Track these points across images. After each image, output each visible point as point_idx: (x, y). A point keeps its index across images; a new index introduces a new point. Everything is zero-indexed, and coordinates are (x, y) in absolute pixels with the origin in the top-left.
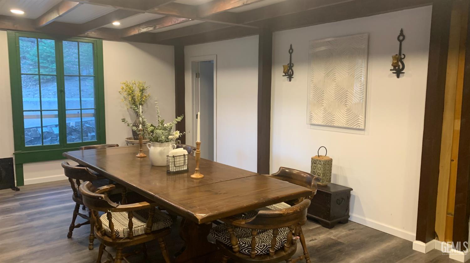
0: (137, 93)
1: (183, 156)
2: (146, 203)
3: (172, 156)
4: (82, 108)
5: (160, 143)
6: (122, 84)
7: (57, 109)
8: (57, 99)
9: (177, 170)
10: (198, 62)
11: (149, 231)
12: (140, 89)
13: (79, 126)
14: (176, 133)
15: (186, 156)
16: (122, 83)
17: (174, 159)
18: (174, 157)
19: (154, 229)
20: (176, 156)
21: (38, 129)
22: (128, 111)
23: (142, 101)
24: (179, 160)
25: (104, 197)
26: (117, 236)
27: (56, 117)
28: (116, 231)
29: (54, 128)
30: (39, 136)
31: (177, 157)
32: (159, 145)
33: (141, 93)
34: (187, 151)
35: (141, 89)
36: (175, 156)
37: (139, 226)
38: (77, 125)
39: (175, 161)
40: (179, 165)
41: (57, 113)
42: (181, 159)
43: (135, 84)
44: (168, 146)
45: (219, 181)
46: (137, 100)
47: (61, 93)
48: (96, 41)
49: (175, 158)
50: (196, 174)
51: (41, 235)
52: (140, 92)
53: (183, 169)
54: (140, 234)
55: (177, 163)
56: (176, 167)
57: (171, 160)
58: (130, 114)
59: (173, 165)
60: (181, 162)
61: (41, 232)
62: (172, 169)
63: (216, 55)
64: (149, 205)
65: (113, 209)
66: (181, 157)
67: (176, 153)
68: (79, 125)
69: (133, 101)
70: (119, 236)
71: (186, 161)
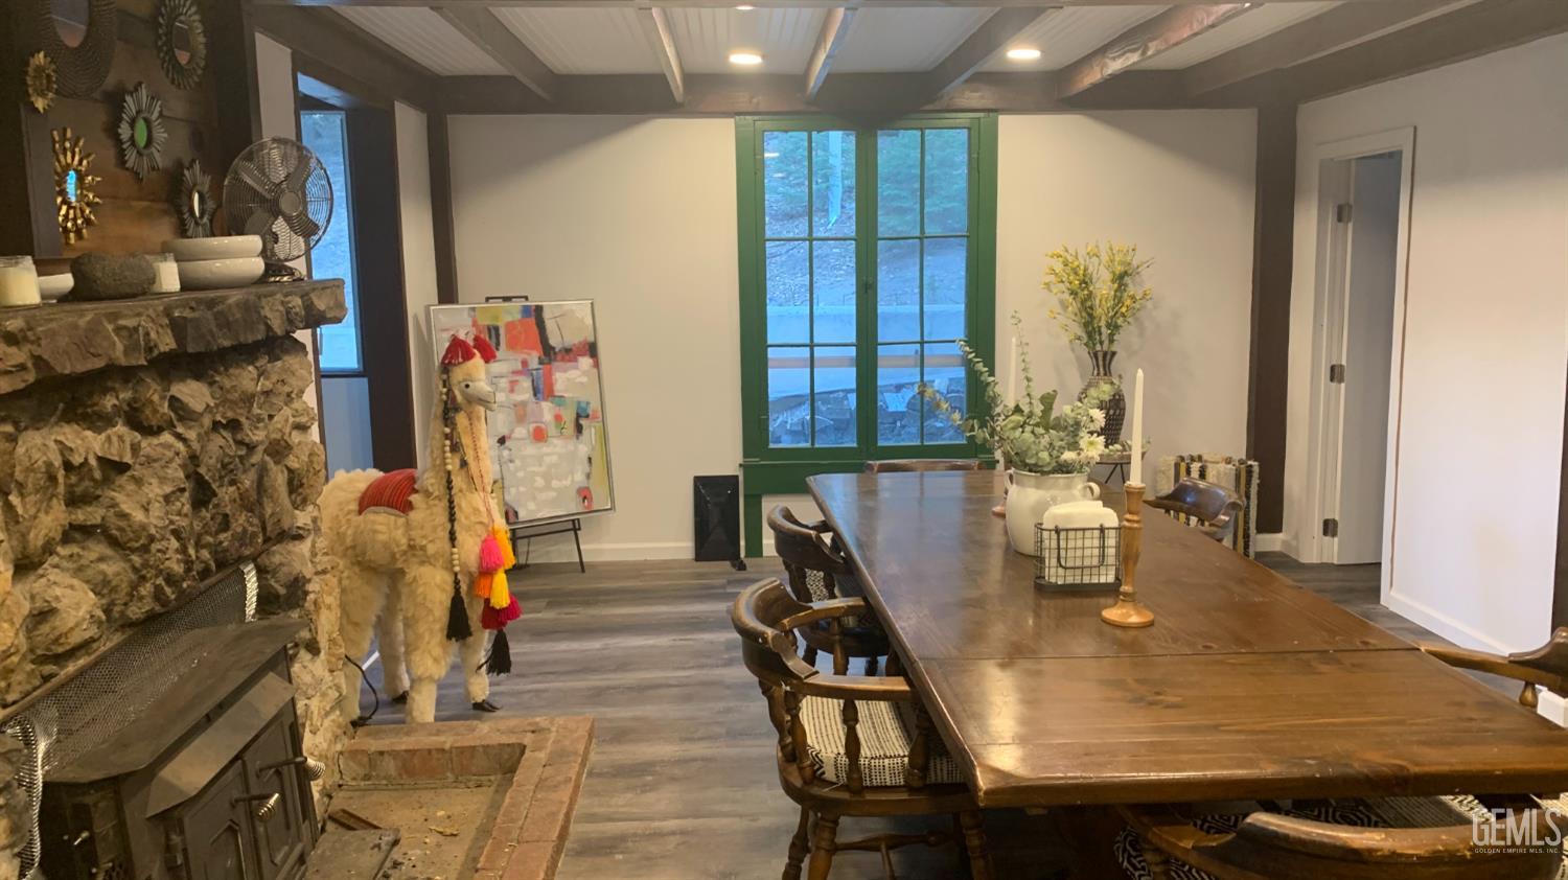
0: (1103, 288)
1: (1097, 533)
2: (898, 684)
3: (1052, 527)
4: (926, 339)
5: (1039, 474)
6: (1052, 257)
7: (853, 339)
8: (855, 307)
9: (1070, 580)
10: (1350, 160)
11: (916, 783)
12: (1113, 273)
13: (958, 392)
14: (1091, 443)
15: (1112, 533)
16: (1050, 253)
17: (1058, 539)
18: (1057, 531)
19: (933, 778)
20: (1067, 530)
21: (849, 395)
22: (1073, 350)
23: (1117, 313)
24: (1079, 543)
25: (770, 639)
26: (819, 772)
27: (851, 366)
28: (816, 755)
29: (888, 394)
30: (848, 416)
31: (1071, 534)
32: (1033, 481)
33: (1116, 285)
34: (1115, 515)
35: (1117, 273)
36: (1061, 527)
37: (888, 755)
38: (953, 388)
39: (1063, 544)
40: (1079, 563)
41: (852, 351)
42: (1088, 543)
43: (1097, 256)
44: (1068, 487)
45: (1200, 647)
46: (1098, 311)
47: (867, 291)
48: (979, 118)
49: (1063, 535)
50: (1122, 607)
51: (728, 710)
52: (1113, 281)
53: (1095, 580)
54: (888, 784)
55: (1071, 553)
56: (1065, 568)
57: (1049, 541)
58: (1078, 359)
59: (1054, 562)
60: (1088, 552)
61: (731, 705)
62: (1054, 575)
63: (1412, 129)
64: (906, 692)
65: (795, 682)
66: (1088, 534)
67: (1068, 517)
68: (959, 388)
69: (1084, 314)
70: (823, 773)
71: (1111, 552)
